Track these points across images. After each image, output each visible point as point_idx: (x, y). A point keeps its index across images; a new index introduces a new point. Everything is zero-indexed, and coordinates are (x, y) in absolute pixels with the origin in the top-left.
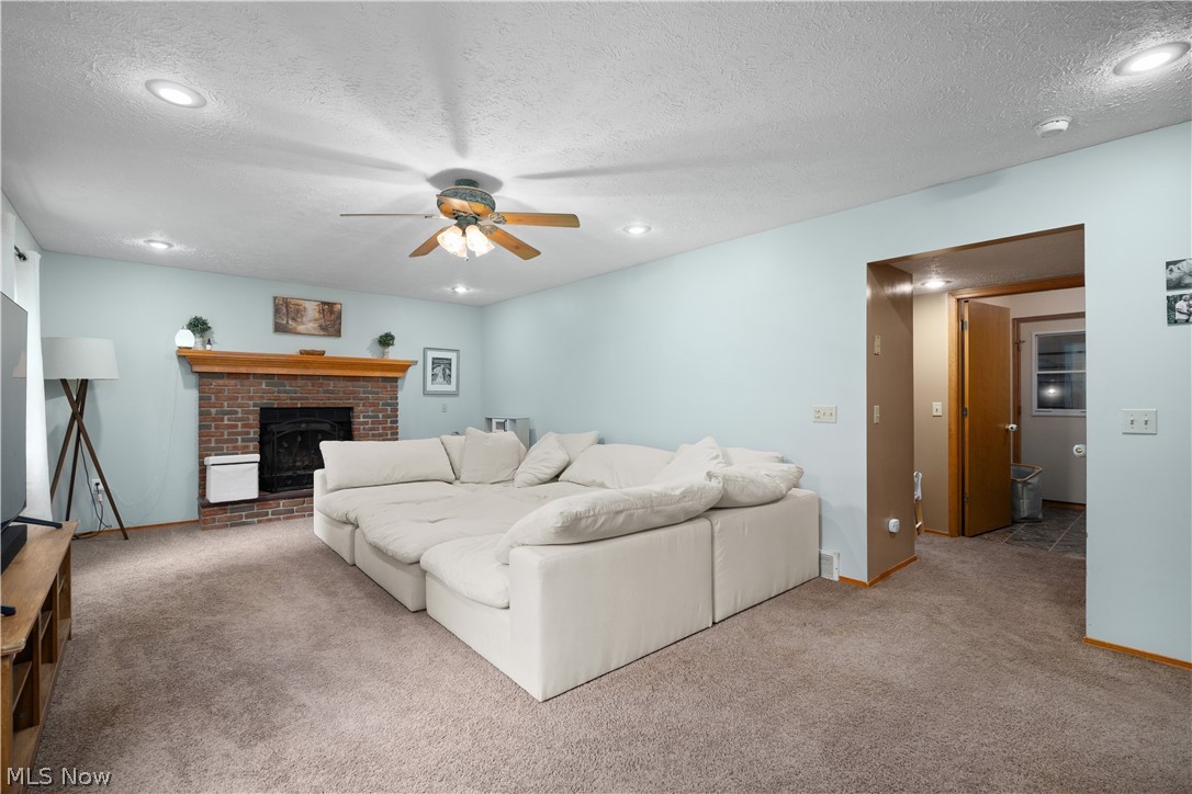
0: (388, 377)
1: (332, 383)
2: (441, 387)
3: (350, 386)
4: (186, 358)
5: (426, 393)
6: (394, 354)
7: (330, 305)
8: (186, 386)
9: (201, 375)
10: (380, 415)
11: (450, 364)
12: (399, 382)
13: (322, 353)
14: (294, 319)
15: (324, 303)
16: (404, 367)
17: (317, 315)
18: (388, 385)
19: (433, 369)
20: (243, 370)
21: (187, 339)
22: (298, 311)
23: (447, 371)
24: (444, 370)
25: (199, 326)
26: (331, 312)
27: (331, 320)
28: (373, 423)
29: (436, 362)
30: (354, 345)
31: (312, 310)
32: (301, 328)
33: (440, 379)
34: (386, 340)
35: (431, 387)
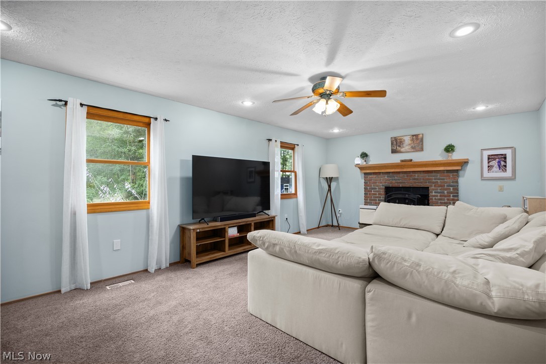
0: (455, 170)
1: (416, 175)
2: (496, 173)
3: (427, 176)
4: (361, 168)
5: (483, 178)
6: (456, 156)
7: (417, 136)
8: (362, 179)
9: (365, 174)
10: (446, 192)
11: (505, 158)
12: (461, 173)
13: (411, 160)
14: (399, 146)
15: (413, 136)
16: (464, 163)
17: (410, 142)
18: (451, 175)
19: (488, 163)
20: (377, 171)
21: (359, 161)
22: (401, 142)
23: (503, 163)
24: (499, 162)
25: (364, 156)
26: (417, 139)
27: (418, 142)
28: (440, 196)
29: (490, 158)
30: (432, 153)
31: (407, 140)
32: (403, 150)
33: (496, 168)
34: (449, 149)
35: (486, 174)
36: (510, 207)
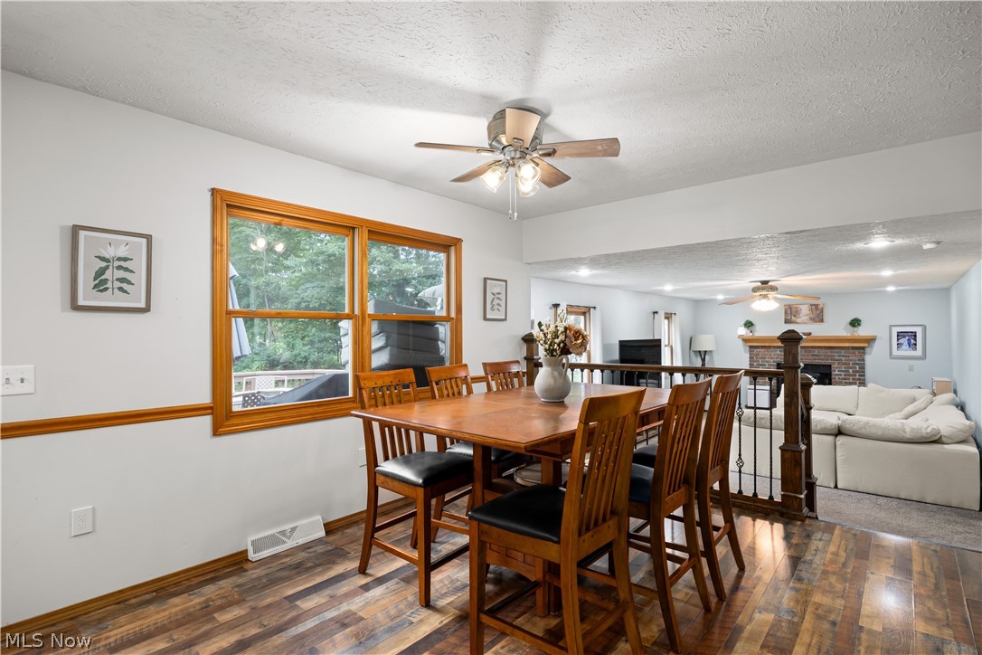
0: (860, 348)
1: (816, 351)
2: (906, 351)
3: (829, 352)
4: (745, 340)
5: (892, 357)
6: (862, 332)
7: (816, 306)
8: (745, 352)
9: (750, 347)
10: (851, 371)
11: (915, 336)
12: (867, 350)
13: (810, 334)
14: (795, 316)
15: (812, 305)
16: (871, 340)
17: (808, 312)
18: (857, 352)
19: (898, 340)
20: (767, 344)
21: (743, 331)
22: (797, 311)
23: (913, 341)
24: (909, 340)
25: (749, 325)
26: (817, 309)
27: (818, 315)
28: (845, 375)
29: (900, 335)
30: (834, 327)
31: (805, 310)
32: (798, 320)
33: (905, 346)
34: (855, 323)
35: (896, 352)
36: (920, 388)
